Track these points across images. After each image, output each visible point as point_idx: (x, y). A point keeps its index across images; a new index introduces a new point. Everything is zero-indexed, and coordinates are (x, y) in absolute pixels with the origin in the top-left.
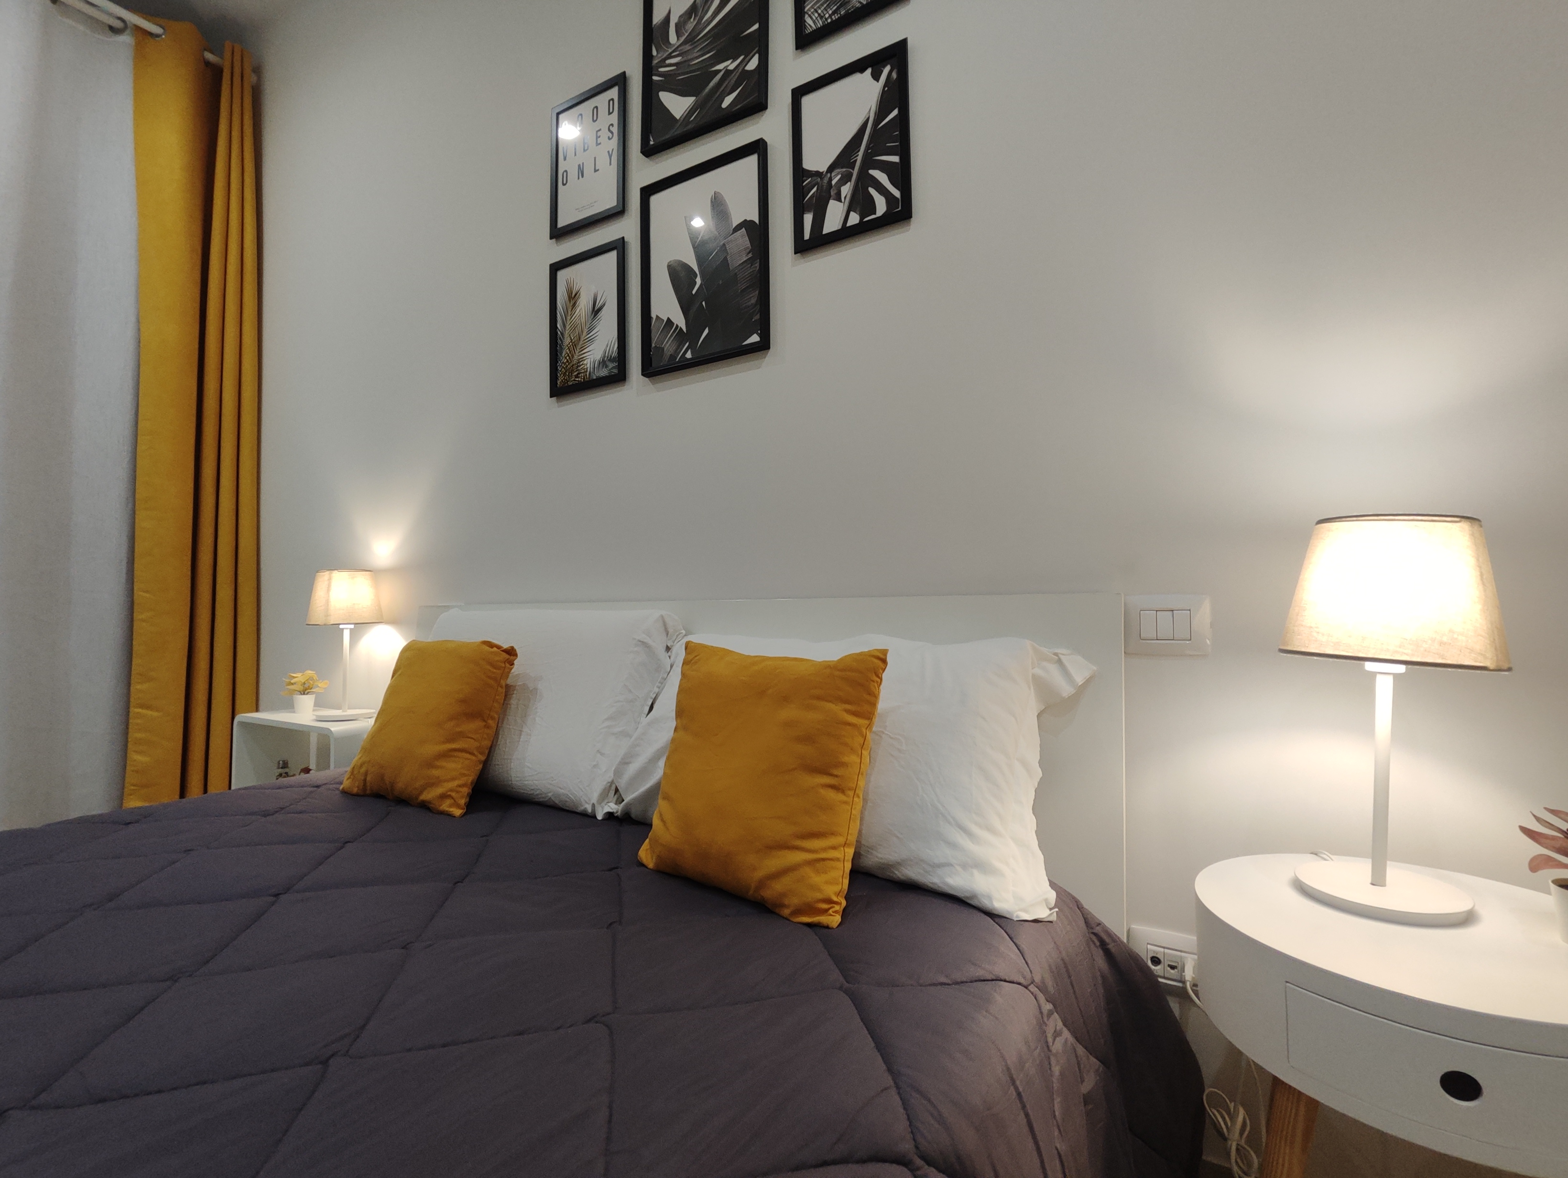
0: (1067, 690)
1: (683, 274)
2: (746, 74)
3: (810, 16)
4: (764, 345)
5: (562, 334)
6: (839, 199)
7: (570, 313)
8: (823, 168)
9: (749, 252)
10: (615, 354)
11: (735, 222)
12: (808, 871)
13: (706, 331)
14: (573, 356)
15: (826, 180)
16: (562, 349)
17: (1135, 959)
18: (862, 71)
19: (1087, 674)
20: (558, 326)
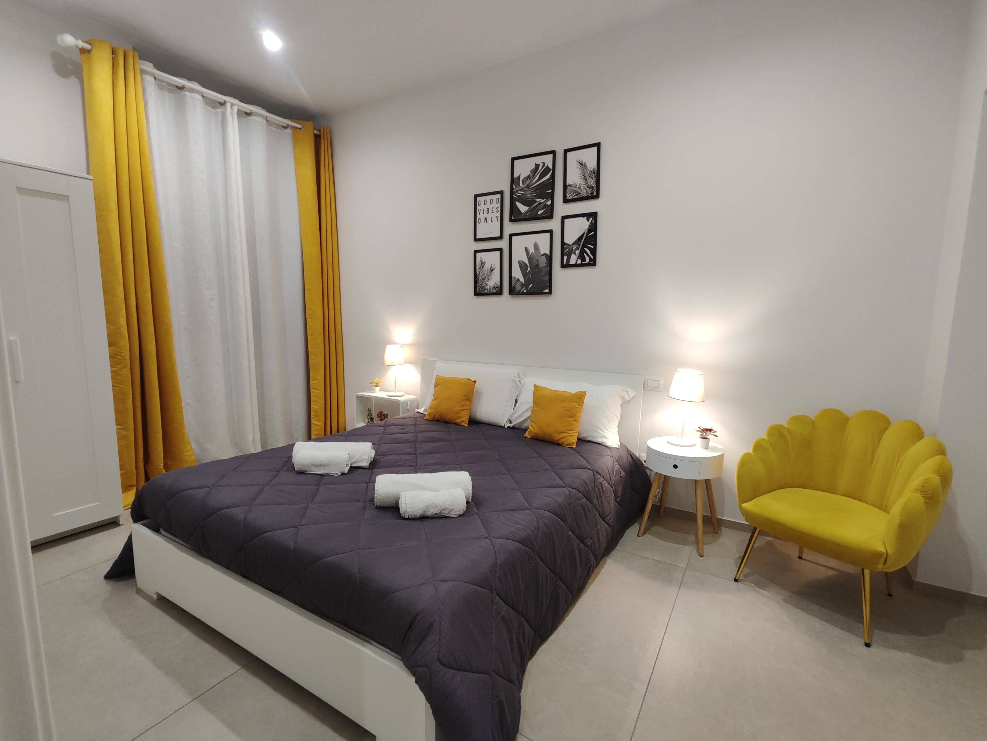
0: (628, 399)
1: (523, 265)
2: (546, 206)
3: (568, 194)
4: (550, 293)
5: (479, 275)
6: (575, 254)
7: (482, 268)
8: (571, 244)
9: (546, 264)
10: (499, 286)
11: (542, 253)
12: (569, 437)
13: (531, 285)
14: (483, 283)
15: (571, 248)
16: (478, 280)
17: (640, 461)
18: (584, 217)
19: (633, 395)
20: (477, 272)
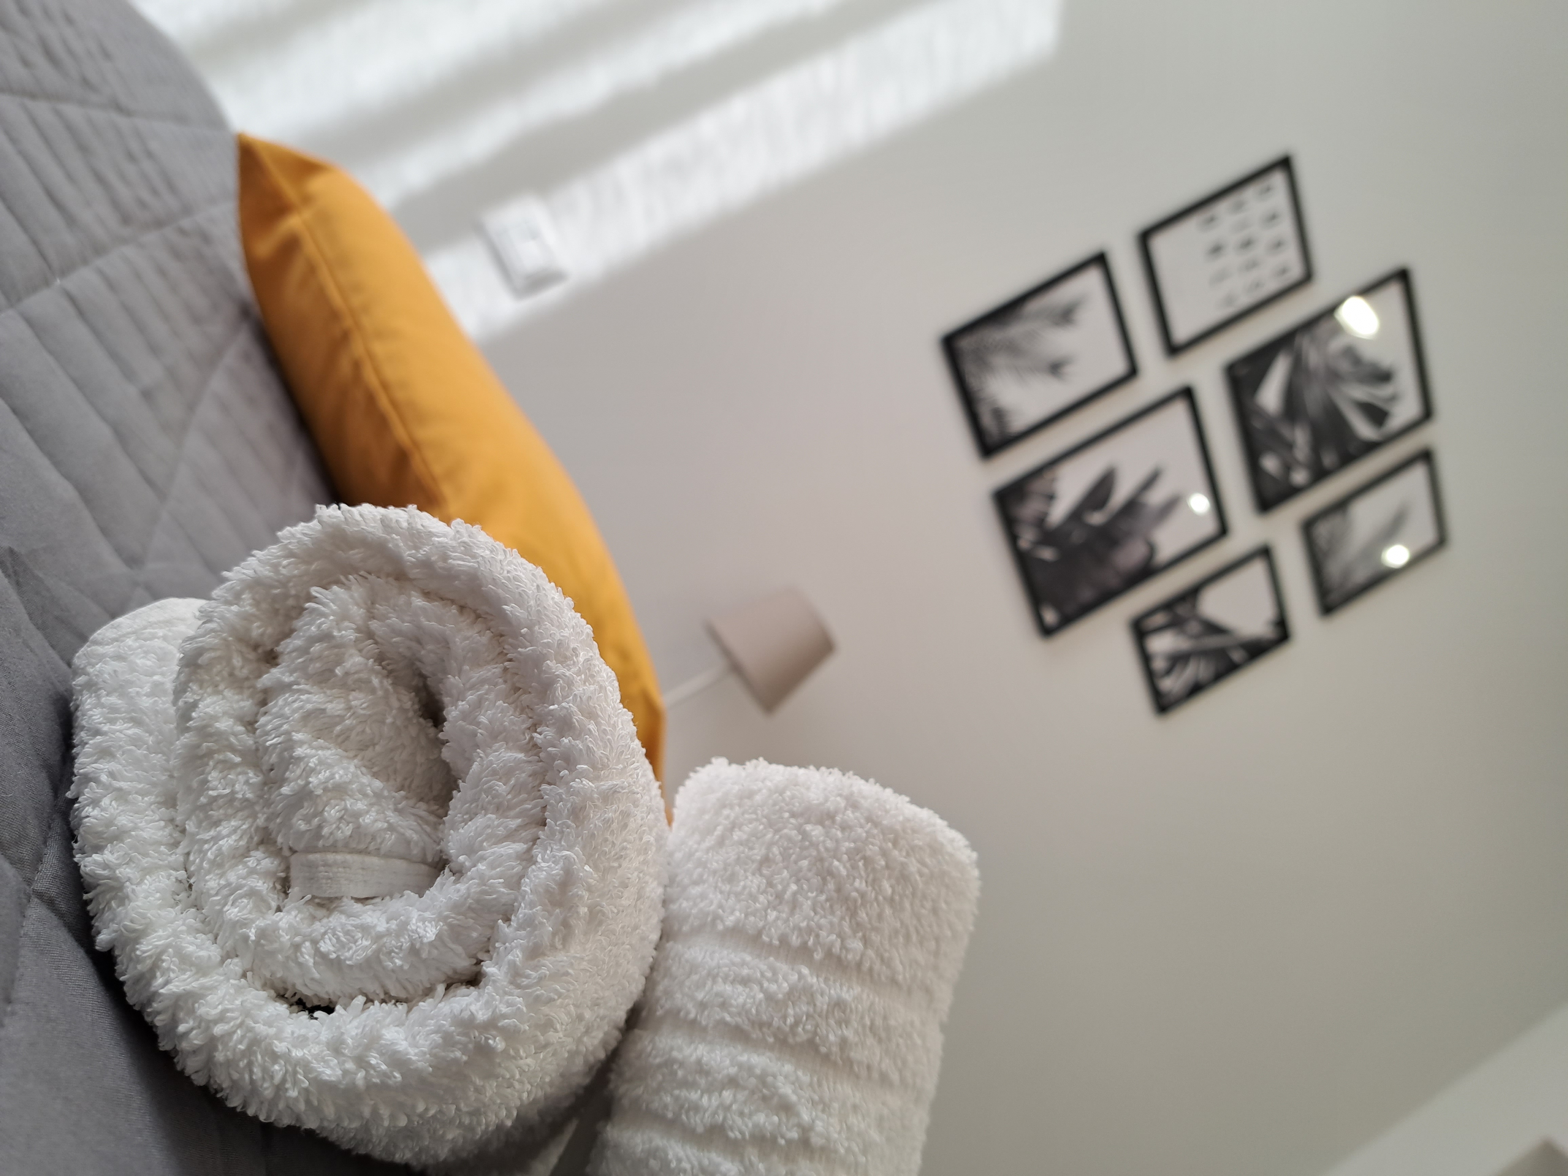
1: (1105, 492)
4: (1047, 631)
6: (1176, 639)
7: (1048, 318)
8: (1200, 612)
9: (1127, 570)
10: (1010, 431)
11: (1154, 538)
14: (996, 351)
15: (1192, 619)
18: (1276, 607)
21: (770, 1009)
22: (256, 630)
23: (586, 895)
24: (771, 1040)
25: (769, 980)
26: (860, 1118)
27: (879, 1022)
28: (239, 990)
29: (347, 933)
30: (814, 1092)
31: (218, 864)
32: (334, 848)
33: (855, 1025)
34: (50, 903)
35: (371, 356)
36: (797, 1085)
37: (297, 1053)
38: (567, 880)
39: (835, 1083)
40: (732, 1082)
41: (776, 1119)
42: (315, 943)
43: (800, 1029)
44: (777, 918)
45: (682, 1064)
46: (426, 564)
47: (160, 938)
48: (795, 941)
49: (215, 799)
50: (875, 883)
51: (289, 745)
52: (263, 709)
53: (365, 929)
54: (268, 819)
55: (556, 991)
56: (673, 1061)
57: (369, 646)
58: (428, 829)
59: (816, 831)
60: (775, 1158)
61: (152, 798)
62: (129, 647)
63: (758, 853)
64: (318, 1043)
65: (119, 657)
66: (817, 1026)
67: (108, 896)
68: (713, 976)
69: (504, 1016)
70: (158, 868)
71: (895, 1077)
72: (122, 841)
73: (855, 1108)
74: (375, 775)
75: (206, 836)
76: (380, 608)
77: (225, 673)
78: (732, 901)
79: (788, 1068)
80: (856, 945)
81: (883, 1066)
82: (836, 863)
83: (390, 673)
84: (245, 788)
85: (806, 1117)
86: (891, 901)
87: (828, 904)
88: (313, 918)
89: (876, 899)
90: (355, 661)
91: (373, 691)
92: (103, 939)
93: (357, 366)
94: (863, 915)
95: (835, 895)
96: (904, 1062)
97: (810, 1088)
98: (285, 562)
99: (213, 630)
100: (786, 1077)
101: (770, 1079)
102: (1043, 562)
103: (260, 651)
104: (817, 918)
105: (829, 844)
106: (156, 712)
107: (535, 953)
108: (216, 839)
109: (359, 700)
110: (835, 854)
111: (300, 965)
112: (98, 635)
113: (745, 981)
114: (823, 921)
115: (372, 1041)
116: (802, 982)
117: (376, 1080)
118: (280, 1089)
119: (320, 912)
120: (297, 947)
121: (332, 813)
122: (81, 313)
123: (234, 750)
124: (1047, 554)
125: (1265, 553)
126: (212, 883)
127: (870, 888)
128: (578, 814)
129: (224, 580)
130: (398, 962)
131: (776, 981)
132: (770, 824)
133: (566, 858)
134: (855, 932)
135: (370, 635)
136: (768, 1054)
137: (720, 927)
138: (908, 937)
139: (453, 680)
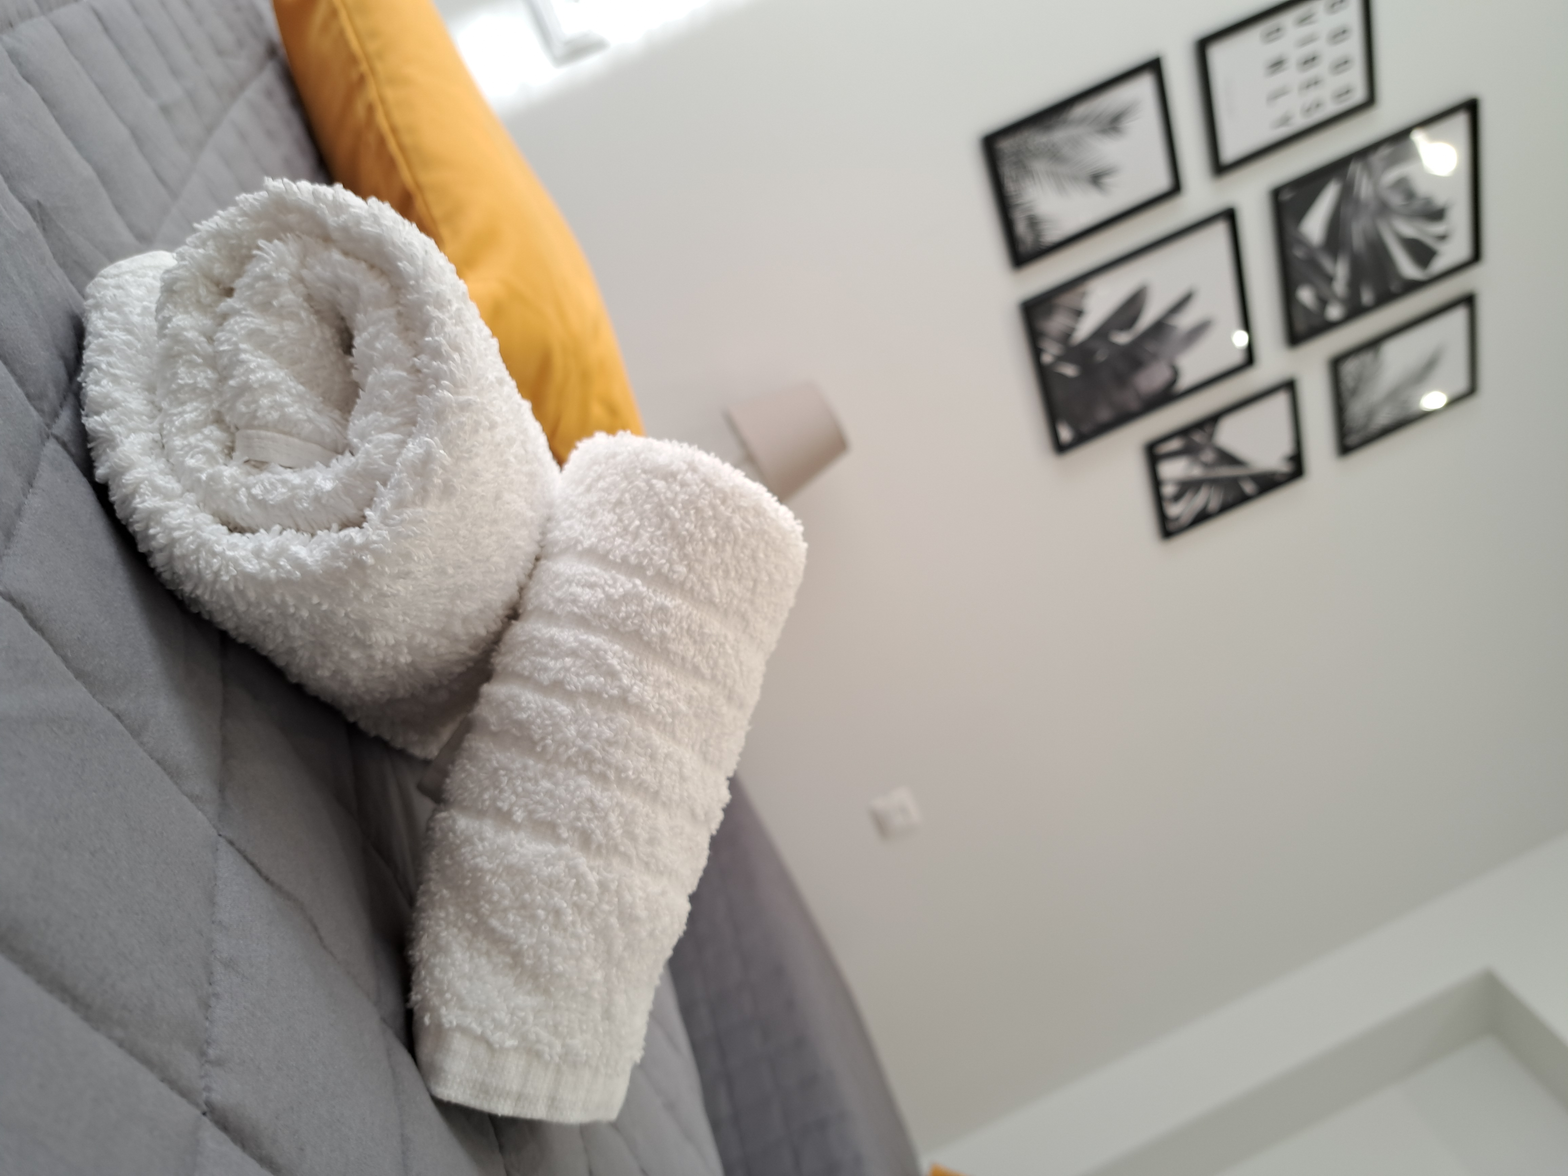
21: (609, 607)
22: (218, 269)
23: (440, 471)
24: (606, 627)
25: (610, 586)
26: (671, 691)
27: (694, 627)
28: (193, 513)
29: (271, 484)
30: (636, 666)
31: (183, 431)
32: (265, 427)
33: (673, 625)
34: (64, 445)
35: (383, 101)
36: (622, 660)
37: (230, 553)
38: (428, 458)
39: (653, 664)
40: (573, 653)
41: (602, 679)
42: (248, 488)
43: (629, 622)
44: (622, 544)
45: (539, 640)
46: (345, 229)
47: (139, 473)
48: (633, 559)
49: (181, 387)
50: (703, 527)
51: (237, 351)
52: (220, 328)
53: (284, 482)
54: (221, 405)
55: (413, 531)
56: (534, 637)
57: (300, 288)
58: (339, 427)
59: (660, 485)
60: (599, 707)
61: (139, 385)
62: (126, 280)
63: (614, 497)
64: (246, 550)
65: (119, 287)
66: (643, 621)
67: (104, 445)
68: (569, 582)
69: (375, 542)
70: (141, 430)
71: (706, 671)
72: (116, 409)
73: (669, 684)
74: (302, 384)
75: (175, 411)
76: (310, 260)
77: (193, 300)
78: (591, 530)
79: (617, 647)
80: (682, 569)
81: (696, 660)
82: (672, 509)
83: (317, 312)
84: (205, 381)
85: (626, 681)
86: (715, 543)
87: (663, 538)
88: (249, 474)
89: (702, 540)
90: (288, 297)
91: (301, 321)
92: (100, 472)
93: (370, 109)
94: (689, 549)
95: (669, 532)
96: (716, 663)
97: (633, 664)
98: (240, 219)
99: (185, 266)
100: (615, 654)
101: (602, 653)
102: (1063, 377)
103: (221, 287)
104: (652, 547)
105: (669, 495)
106: (144, 327)
107: (400, 504)
108: (181, 414)
109: (290, 326)
110: (673, 502)
111: (238, 502)
112: (104, 271)
113: (592, 586)
114: (657, 549)
115: (282, 551)
116: (635, 590)
117: (283, 575)
118: (217, 574)
119: (254, 471)
120: (236, 491)
121: (265, 401)
122: (106, 29)
123: (198, 354)
124: (1069, 370)
125: (1290, 386)
126: (178, 442)
127: (698, 531)
128: (440, 415)
129: (195, 230)
130: (305, 505)
131: (615, 588)
132: (626, 477)
133: (427, 443)
134: (682, 560)
135: (301, 280)
136: (603, 637)
137: (580, 548)
138: (727, 572)
139: (360, 317)
